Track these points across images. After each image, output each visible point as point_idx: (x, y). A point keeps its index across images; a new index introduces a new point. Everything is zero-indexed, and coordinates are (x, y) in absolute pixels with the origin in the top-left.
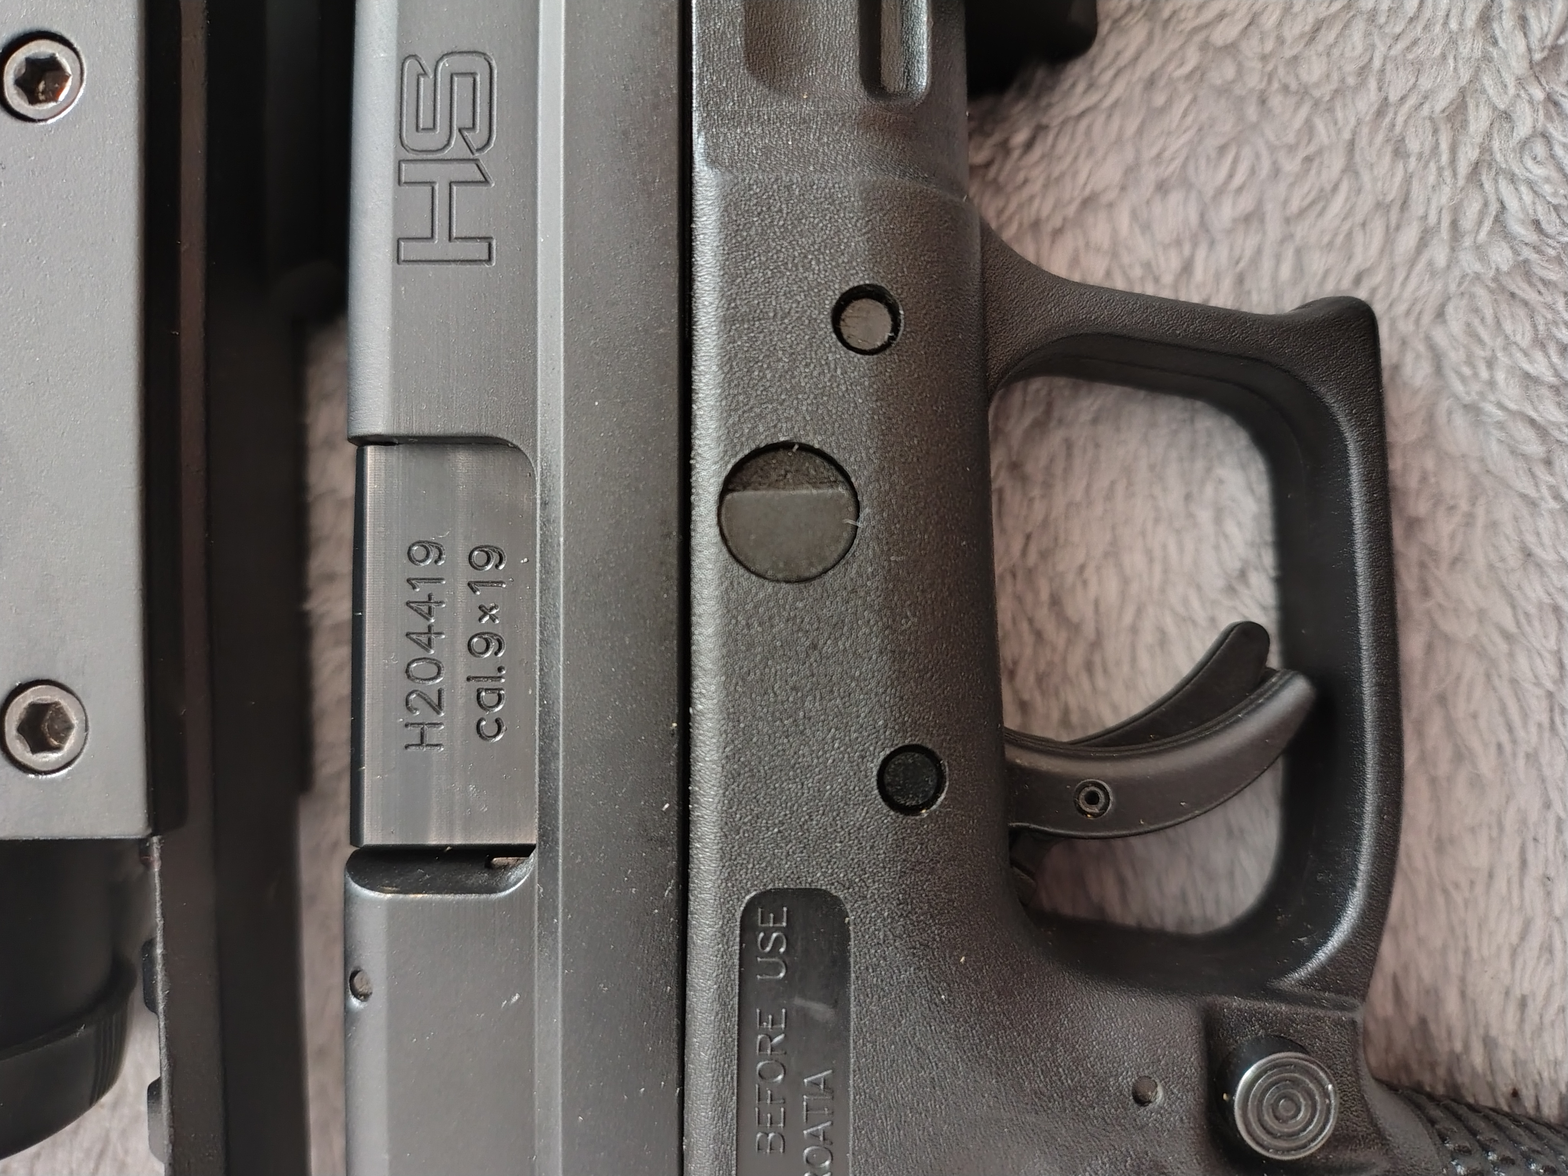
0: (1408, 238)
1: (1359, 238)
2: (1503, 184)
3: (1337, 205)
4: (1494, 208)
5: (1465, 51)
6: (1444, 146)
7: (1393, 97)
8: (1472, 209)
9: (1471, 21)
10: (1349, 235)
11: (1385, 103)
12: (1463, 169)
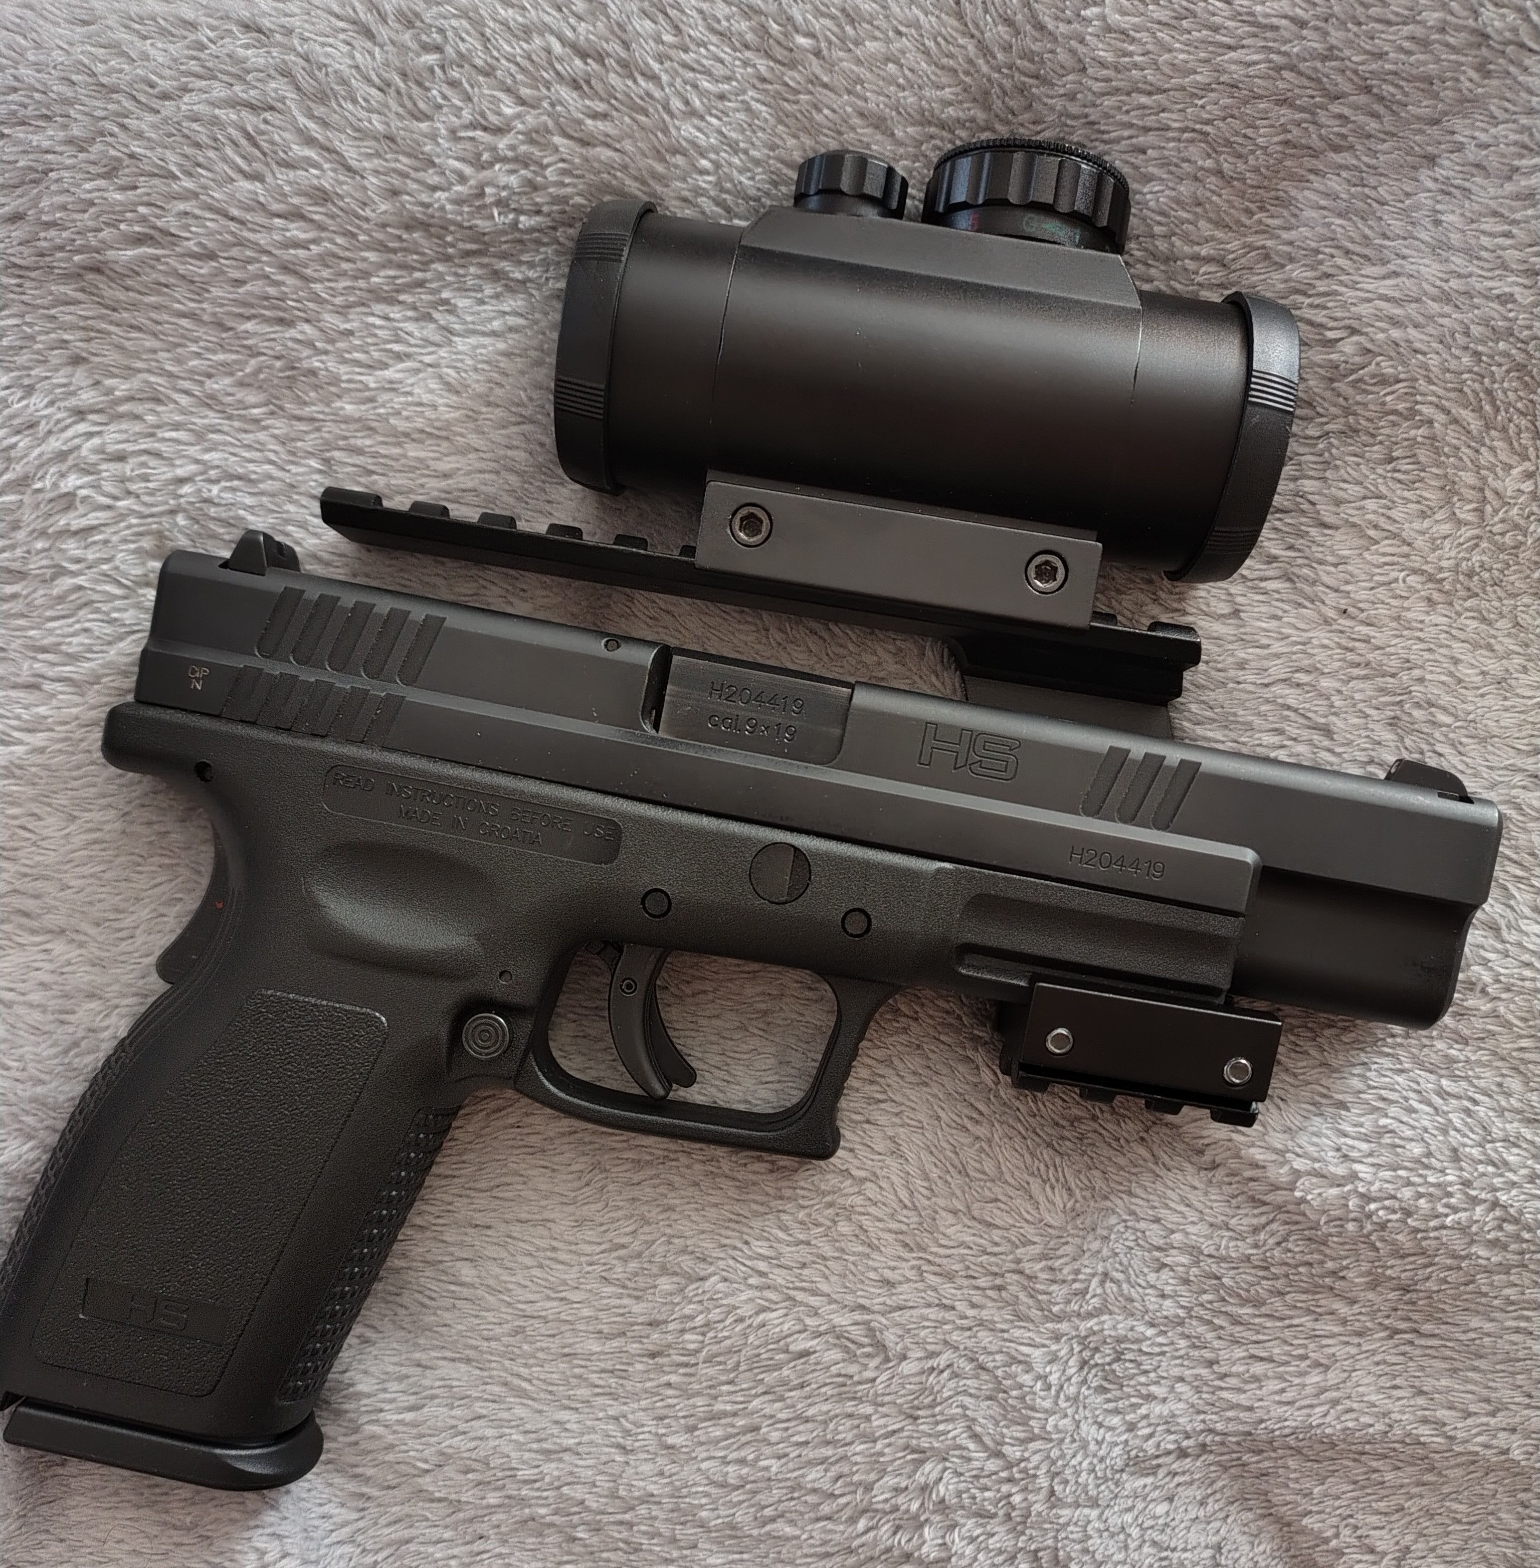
0: (762, 1266)
1: (766, 1244)
2: (784, 1311)
3: (781, 1235)
4: (774, 1307)
5: (848, 1297)
6: (804, 1284)
7: (829, 1263)
8: (773, 1296)
9: (861, 1301)
10: (768, 1240)
11: (825, 1259)
12: (791, 1293)
